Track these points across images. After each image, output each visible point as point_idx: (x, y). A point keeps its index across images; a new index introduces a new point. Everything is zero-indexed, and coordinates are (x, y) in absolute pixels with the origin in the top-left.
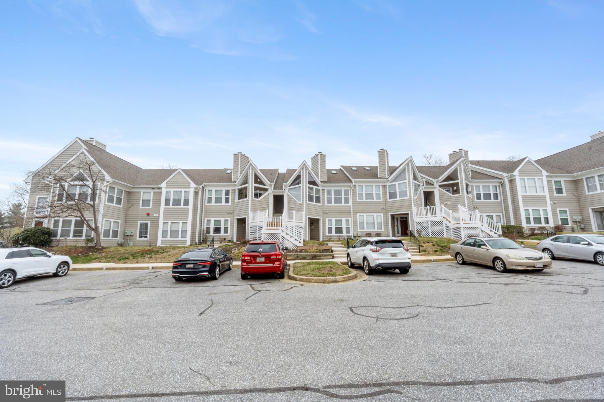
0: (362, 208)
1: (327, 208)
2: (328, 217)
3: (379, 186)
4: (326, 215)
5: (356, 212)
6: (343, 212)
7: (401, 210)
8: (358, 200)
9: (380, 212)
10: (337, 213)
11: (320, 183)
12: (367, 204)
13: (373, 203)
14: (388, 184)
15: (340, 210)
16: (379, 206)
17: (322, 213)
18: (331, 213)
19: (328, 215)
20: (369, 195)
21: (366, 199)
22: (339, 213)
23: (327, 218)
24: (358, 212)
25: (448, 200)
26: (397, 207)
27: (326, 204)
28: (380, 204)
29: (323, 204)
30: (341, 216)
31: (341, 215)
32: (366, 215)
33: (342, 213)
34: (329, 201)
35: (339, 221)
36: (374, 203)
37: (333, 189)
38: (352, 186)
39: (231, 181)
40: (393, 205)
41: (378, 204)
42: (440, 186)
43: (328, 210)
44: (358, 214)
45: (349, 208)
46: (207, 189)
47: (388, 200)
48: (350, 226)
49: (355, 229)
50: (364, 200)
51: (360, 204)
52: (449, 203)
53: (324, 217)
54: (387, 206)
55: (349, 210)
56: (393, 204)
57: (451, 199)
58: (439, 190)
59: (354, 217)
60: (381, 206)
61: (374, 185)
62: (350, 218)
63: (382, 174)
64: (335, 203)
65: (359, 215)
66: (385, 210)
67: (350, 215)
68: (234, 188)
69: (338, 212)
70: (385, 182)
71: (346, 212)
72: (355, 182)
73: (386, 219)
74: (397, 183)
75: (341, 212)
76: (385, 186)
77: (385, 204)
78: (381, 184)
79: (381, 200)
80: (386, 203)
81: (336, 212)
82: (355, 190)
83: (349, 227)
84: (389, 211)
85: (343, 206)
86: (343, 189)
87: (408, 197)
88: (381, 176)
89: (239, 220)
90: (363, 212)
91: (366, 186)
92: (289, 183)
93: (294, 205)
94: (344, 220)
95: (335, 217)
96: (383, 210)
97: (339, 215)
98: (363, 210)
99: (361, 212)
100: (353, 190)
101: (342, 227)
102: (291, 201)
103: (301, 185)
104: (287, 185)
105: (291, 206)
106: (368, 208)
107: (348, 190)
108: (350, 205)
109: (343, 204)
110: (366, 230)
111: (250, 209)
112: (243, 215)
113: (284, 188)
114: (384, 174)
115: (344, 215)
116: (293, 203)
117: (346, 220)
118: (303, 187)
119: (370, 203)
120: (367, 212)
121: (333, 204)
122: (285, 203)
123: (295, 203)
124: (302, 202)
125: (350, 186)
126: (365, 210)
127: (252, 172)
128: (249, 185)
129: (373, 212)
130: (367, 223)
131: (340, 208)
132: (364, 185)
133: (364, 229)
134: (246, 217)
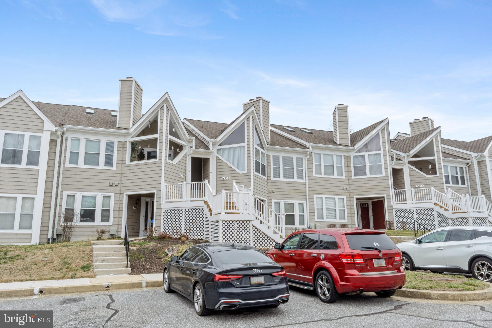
0: (320, 187)
1: (272, 184)
2: (275, 198)
3: (341, 156)
4: (273, 195)
5: (313, 192)
6: (295, 191)
7: (373, 192)
8: (315, 175)
9: (342, 194)
10: (287, 193)
11: (266, 144)
12: (326, 182)
13: (333, 180)
14: (352, 154)
15: (291, 188)
16: (341, 186)
17: (267, 192)
18: (278, 193)
19: (275, 195)
20: (329, 169)
21: (325, 174)
22: (290, 193)
23: (273, 200)
24: (314, 192)
25: (421, 181)
26: (366, 188)
27: (272, 178)
28: (342, 183)
29: (269, 177)
30: (292, 198)
31: (292, 196)
32: (326, 198)
33: (294, 194)
34: (277, 175)
35: (289, 207)
36: (335, 180)
37: (281, 155)
38: (308, 153)
39: (114, 127)
40: (360, 185)
41: (340, 183)
42: (410, 163)
43: (274, 187)
44: (315, 196)
45: (304, 186)
46: (69, 136)
47: (353, 177)
48: (305, 214)
49: (312, 218)
50: (323, 175)
51: (317, 181)
52: (423, 186)
53: (270, 198)
54: (350, 186)
55: (304, 189)
56: (361, 183)
57: (425, 181)
58: (409, 168)
59: (311, 200)
60: (343, 186)
61: (334, 153)
62: (305, 201)
63: (343, 140)
64: (284, 177)
65: (317, 197)
66: (348, 191)
67: (304, 197)
68: (122, 140)
69: (288, 191)
70: (348, 152)
71: (299, 191)
72: (313, 147)
73: (350, 203)
74: (366, 154)
75: (292, 191)
76: (348, 158)
77: (348, 183)
78: (343, 154)
79: (344, 177)
80: (350, 181)
81: (286, 190)
82: (310, 159)
83: (303, 215)
84: (354, 194)
85: (295, 183)
86: (295, 157)
87: (384, 175)
88: (343, 143)
89: (130, 197)
90: (321, 192)
91: (324, 154)
92: (221, 140)
93: (230, 175)
94: (296, 204)
95: (285, 198)
96: (346, 191)
97: (290, 196)
98: (322, 190)
99: (319, 192)
100: (309, 160)
101: (294, 215)
102: (223, 170)
103: (245, 144)
104: (216, 142)
105: (224, 178)
106: (328, 187)
107: (302, 158)
108: (304, 181)
109: (295, 180)
110: (325, 220)
111: (163, 179)
112: (147, 189)
113: (211, 147)
114: (346, 140)
115: (296, 197)
116: (228, 172)
117: (299, 204)
118: (249, 147)
119: (330, 180)
120: (327, 193)
121: (281, 179)
122: (211, 173)
123: (231, 172)
124: (246, 172)
125: (306, 153)
126: (324, 190)
127: (167, 114)
128: (161, 136)
129: (334, 193)
130: (327, 209)
131: (292, 185)
132: (322, 152)
133: (323, 218)
134: (155, 192)
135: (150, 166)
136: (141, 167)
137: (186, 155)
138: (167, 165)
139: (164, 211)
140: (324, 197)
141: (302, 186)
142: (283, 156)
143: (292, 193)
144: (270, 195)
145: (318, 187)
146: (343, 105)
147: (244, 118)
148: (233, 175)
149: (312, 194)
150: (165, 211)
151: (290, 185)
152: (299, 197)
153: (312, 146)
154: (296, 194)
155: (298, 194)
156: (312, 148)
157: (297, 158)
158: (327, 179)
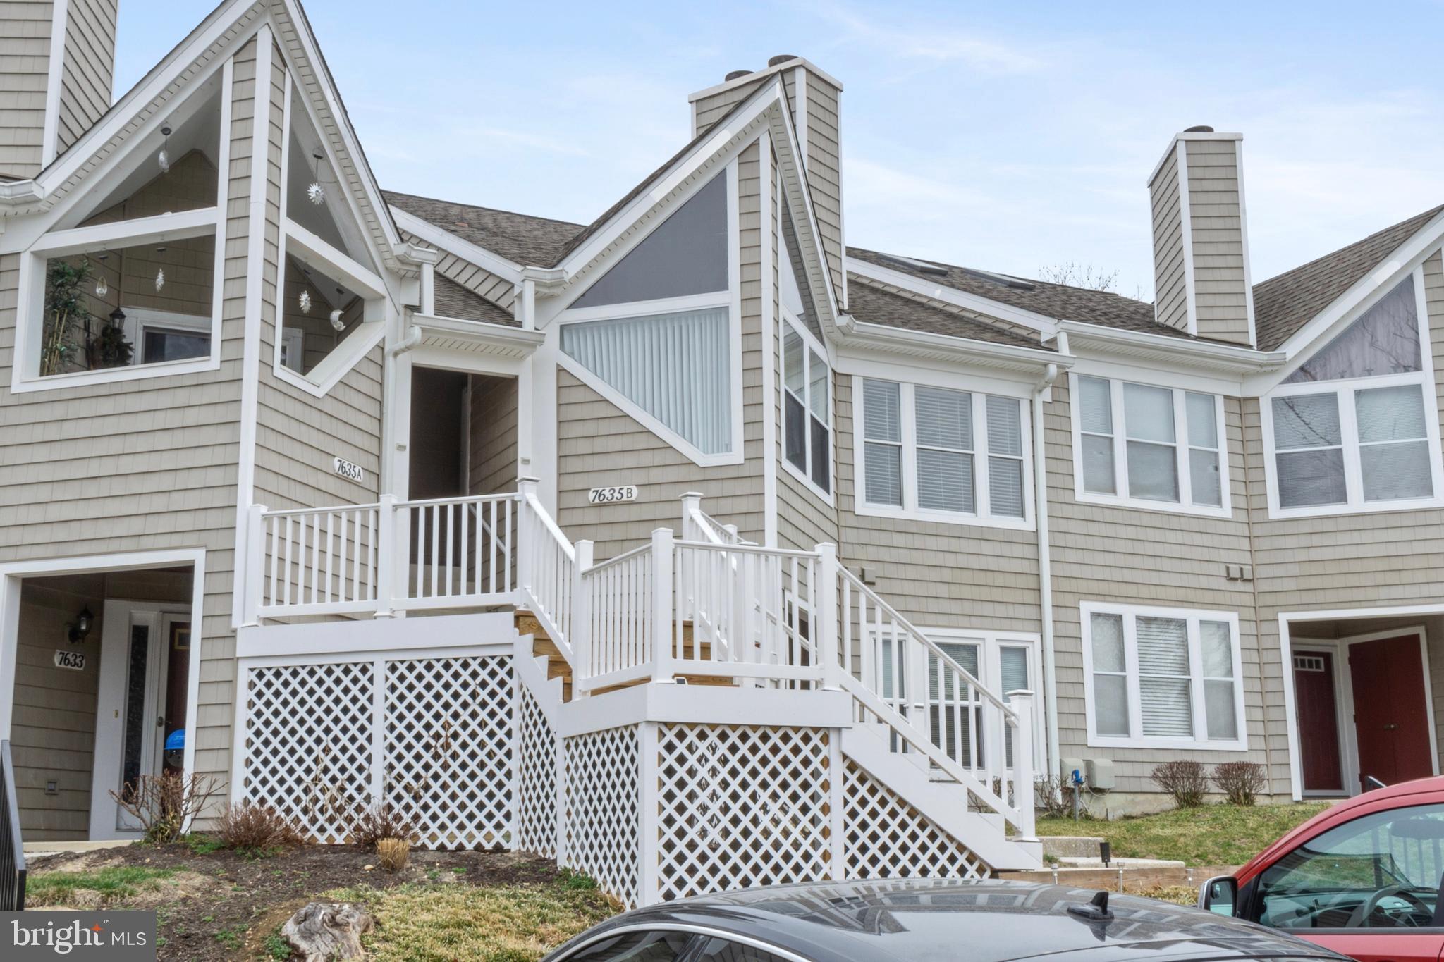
0: (1109, 559)
1: (865, 537)
3: (1210, 398)
5: (1075, 586)
6: (980, 578)
8: (1081, 495)
9: (1220, 598)
10: (943, 591)
12: (1141, 533)
13: (1175, 523)
14: (1268, 390)
15: (963, 561)
16: (1214, 555)
20: (1153, 464)
21: (1135, 490)
22: (955, 591)
24: (1083, 586)
26: (1344, 567)
27: (863, 507)
28: (1216, 541)
29: (845, 496)
30: (968, 619)
31: (967, 607)
32: (1139, 619)
33: (976, 592)
34: (887, 485)
36: (1184, 524)
37: (909, 379)
38: (1053, 370)
40: (1315, 554)
41: (1207, 540)
43: (873, 552)
44: (1087, 607)
45: (1028, 552)
47: (1275, 511)
49: (1072, 729)
50: (1123, 498)
51: (1094, 529)
54: (1261, 558)
55: (1028, 567)
56: (1316, 540)
59: (1064, 630)
60: (1224, 556)
61: (1180, 382)
62: (1036, 637)
63: (1218, 313)
64: (926, 500)
65: (1096, 616)
66: (1248, 587)
67: (1031, 612)
69: (947, 575)
70: (1244, 376)
71: (1000, 580)
72: (1076, 343)
73: (1259, 650)
74: (1345, 389)
75: (966, 577)
76: (1244, 407)
77: (1245, 544)
78: (1220, 388)
79: (1225, 511)
80: (1257, 530)
81: (934, 575)
82: (1059, 409)
84: (1282, 599)
85: (982, 535)
86: (981, 388)
87: (1439, 499)
88: (1210, 329)
90: (1115, 589)
91: (1127, 385)
92: (584, 272)
93: (642, 477)
94: (990, 644)
95: (930, 619)
96: (1240, 586)
97: (956, 607)
98: (1117, 575)
99: (1103, 587)
100: (1051, 410)
102: (600, 445)
103: (731, 297)
104: (559, 283)
105: (607, 493)
106: (1149, 563)
107: (1017, 402)
108: (1027, 525)
109: (984, 517)
110: (1137, 738)
111: (246, 476)
112: (146, 542)
113: (527, 312)
114: (1231, 313)
115: (988, 609)
116: (629, 460)
117: (1003, 649)
118: (751, 318)
119: (1157, 521)
120: (1144, 591)
121: (911, 510)
122: (526, 461)
123: (646, 459)
124: (737, 455)
125: (1035, 375)
126: (1128, 575)
127: (277, 87)
128: (238, 219)
129: (1181, 594)
130: (1144, 683)
131: (965, 545)
132: (1117, 373)
133: (1125, 730)
134: (198, 557)
135: (165, 400)
136: (106, 406)
137: (380, 353)
138: (274, 400)
139: (253, 676)
140: (1130, 613)
141: (1019, 551)
142: (917, 386)
143: (967, 592)
145: (1100, 558)
146: (1209, 130)
147: (725, 151)
148: (656, 476)
149: (1069, 600)
150: (260, 675)
151: (954, 545)
152: (1001, 610)
153: (1071, 336)
154: (984, 593)
155: (997, 595)
156: (1072, 348)
157: (991, 398)
158: (1146, 520)
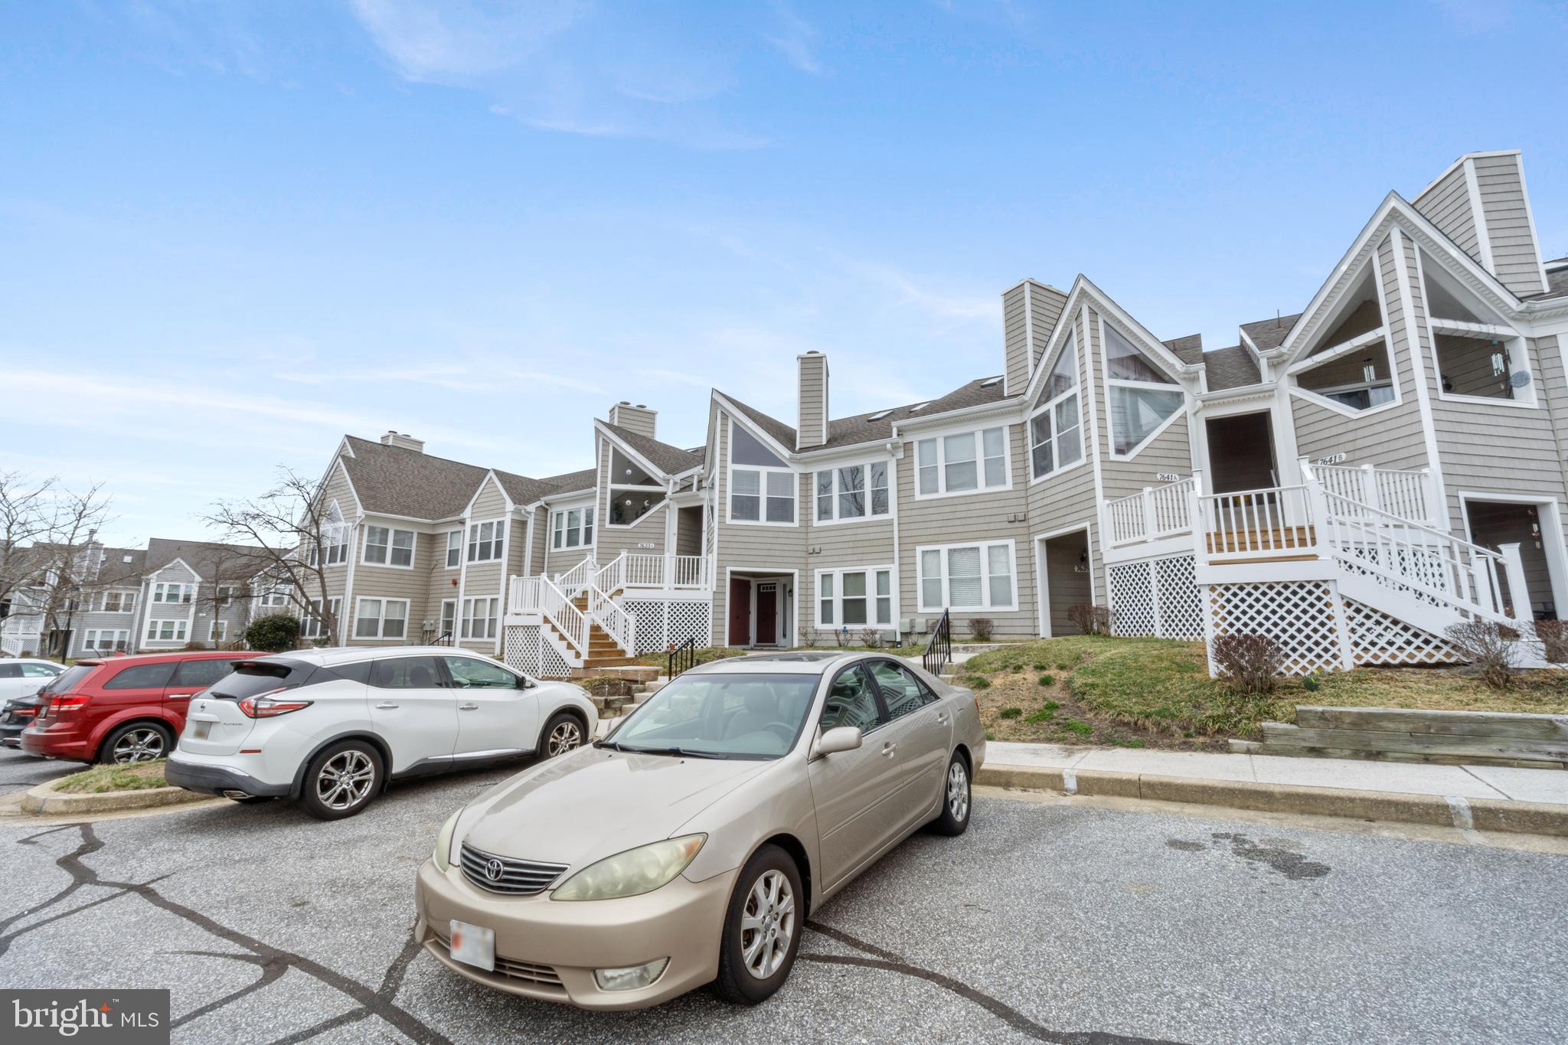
0: (933, 524)
1: (815, 535)
2: (822, 564)
3: (1000, 429)
4: (816, 560)
5: (913, 540)
6: (866, 543)
8: (919, 497)
9: (1003, 532)
10: (849, 551)
12: (953, 508)
13: (974, 499)
15: (859, 538)
16: (1000, 511)
17: (802, 554)
18: (829, 553)
19: (821, 559)
20: (960, 473)
21: (949, 488)
22: (855, 551)
23: (816, 571)
24: (917, 539)
27: (816, 523)
28: (1000, 503)
29: (809, 521)
30: (861, 561)
31: (861, 557)
32: (950, 550)
33: (864, 550)
34: (825, 512)
35: (854, 580)
36: (980, 499)
37: (834, 468)
40: (1047, 501)
41: (995, 504)
43: (820, 541)
44: (919, 549)
45: (889, 528)
47: (1032, 481)
48: (892, 596)
49: (907, 606)
50: (943, 493)
51: (926, 511)
53: (808, 567)
54: (1027, 507)
55: (887, 535)
56: (1046, 493)
59: (905, 561)
60: (1007, 510)
61: (978, 428)
62: (892, 566)
64: (842, 515)
65: (923, 552)
66: (1023, 524)
67: (890, 555)
69: (852, 545)
70: (1020, 411)
71: (875, 543)
72: (902, 429)
74: (1052, 407)
75: (862, 543)
76: (1017, 429)
77: (1020, 501)
78: (1005, 423)
79: (1009, 486)
80: (1026, 492)
81: (847, 545)
82: (907, 460)
83: (888, 600)
84: (1040, 527)
85: (868, 525)
86: (866, 463)
87: (1083, 459)
90: (936, 538)
91: (945, 438)
94: (871, 573)
95: (844, 563)
96: (1017, 524)
97: (856, 557)
98: (938, 531)
99: (930, 538)
101: (864, 601)
106: (958, 522)
109: (869, 517)
115: (871, 556)
117: (877, 573)
119: (962, 501)
120: (953, 537)
129: (977, 535)
131: (860, 531)
132: (939, 435)
140: (944, 548)
141: (883, 529)
142: (839, 469)
143: (860, 550)
144: (811, 560)
145: (929, 525)
149: (910, 547)
151: (856, 531)
152: (875, 556)
158: (956, 501)
